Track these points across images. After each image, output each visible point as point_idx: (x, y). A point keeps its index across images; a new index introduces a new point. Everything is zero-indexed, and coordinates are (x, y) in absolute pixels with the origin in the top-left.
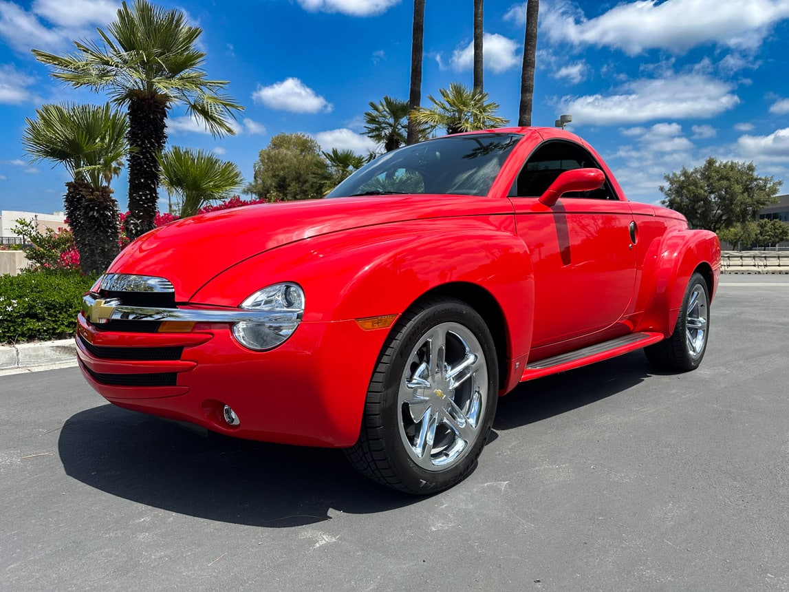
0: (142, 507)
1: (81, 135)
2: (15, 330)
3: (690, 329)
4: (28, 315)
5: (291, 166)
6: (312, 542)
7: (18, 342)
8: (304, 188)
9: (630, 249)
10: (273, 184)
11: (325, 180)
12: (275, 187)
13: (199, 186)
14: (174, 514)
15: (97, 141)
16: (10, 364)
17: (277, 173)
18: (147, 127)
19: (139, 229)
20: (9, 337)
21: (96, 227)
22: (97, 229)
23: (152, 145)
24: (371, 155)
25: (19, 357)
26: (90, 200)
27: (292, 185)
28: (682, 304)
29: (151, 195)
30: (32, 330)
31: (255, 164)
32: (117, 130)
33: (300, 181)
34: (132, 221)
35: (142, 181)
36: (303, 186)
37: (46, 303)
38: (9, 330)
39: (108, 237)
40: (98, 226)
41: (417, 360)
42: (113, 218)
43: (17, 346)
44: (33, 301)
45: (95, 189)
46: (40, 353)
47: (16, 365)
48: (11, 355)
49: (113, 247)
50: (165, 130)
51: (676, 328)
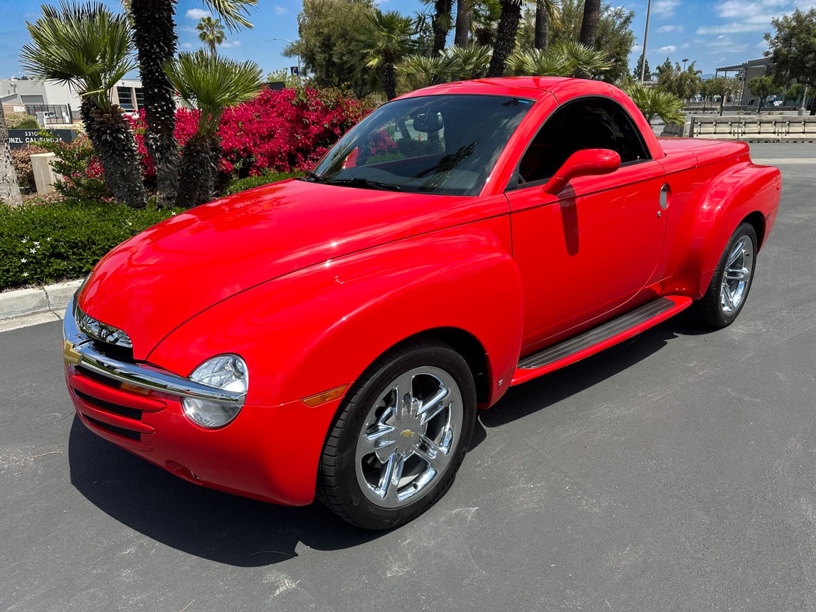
0: (130, 532)
1: (77, 56)
2: (42, 271)
3: (729, 281)
4: (52, 255)
5: (335, 21)
6: (274, 587)
7: (47, 283)
8: (351, 47)
9: (659, 217)
10: (317, 43)
11: (368, 48)
12: (319, 47)
13: (213, 100)
14: (158, 544)
15: (97, 59)
16: (41, 307)
17: (321, 30)
18: (154, 28)
19: (159, 144)
20: (38, 279)
21: (111, 151)
22: (112, 153)
23: (162, 49)
24: (420, 18)
25: (49, 299)
26: (101, 123)
27: (337, 44)
28: (719, 263)
29: (167, 106)
30: (59, 270)
31: (299, 16)
32: (117, 44)
33: (346, 39)
34: (150, 136)
35: (156, 90)
36: (349, 44)
37: (68, 242)
38: (36, 271)
39: (125, 160)
40: (113, 150)
41: (383, 404)
42: (128, 140)
43: (46, 287)
44: (56, 240)
45: (104, 110)
46: (69, 294)
47: (48, 308)
48: (41, 298)
49: (132, 170)
50: (175, 29)
51: (709, 288)
